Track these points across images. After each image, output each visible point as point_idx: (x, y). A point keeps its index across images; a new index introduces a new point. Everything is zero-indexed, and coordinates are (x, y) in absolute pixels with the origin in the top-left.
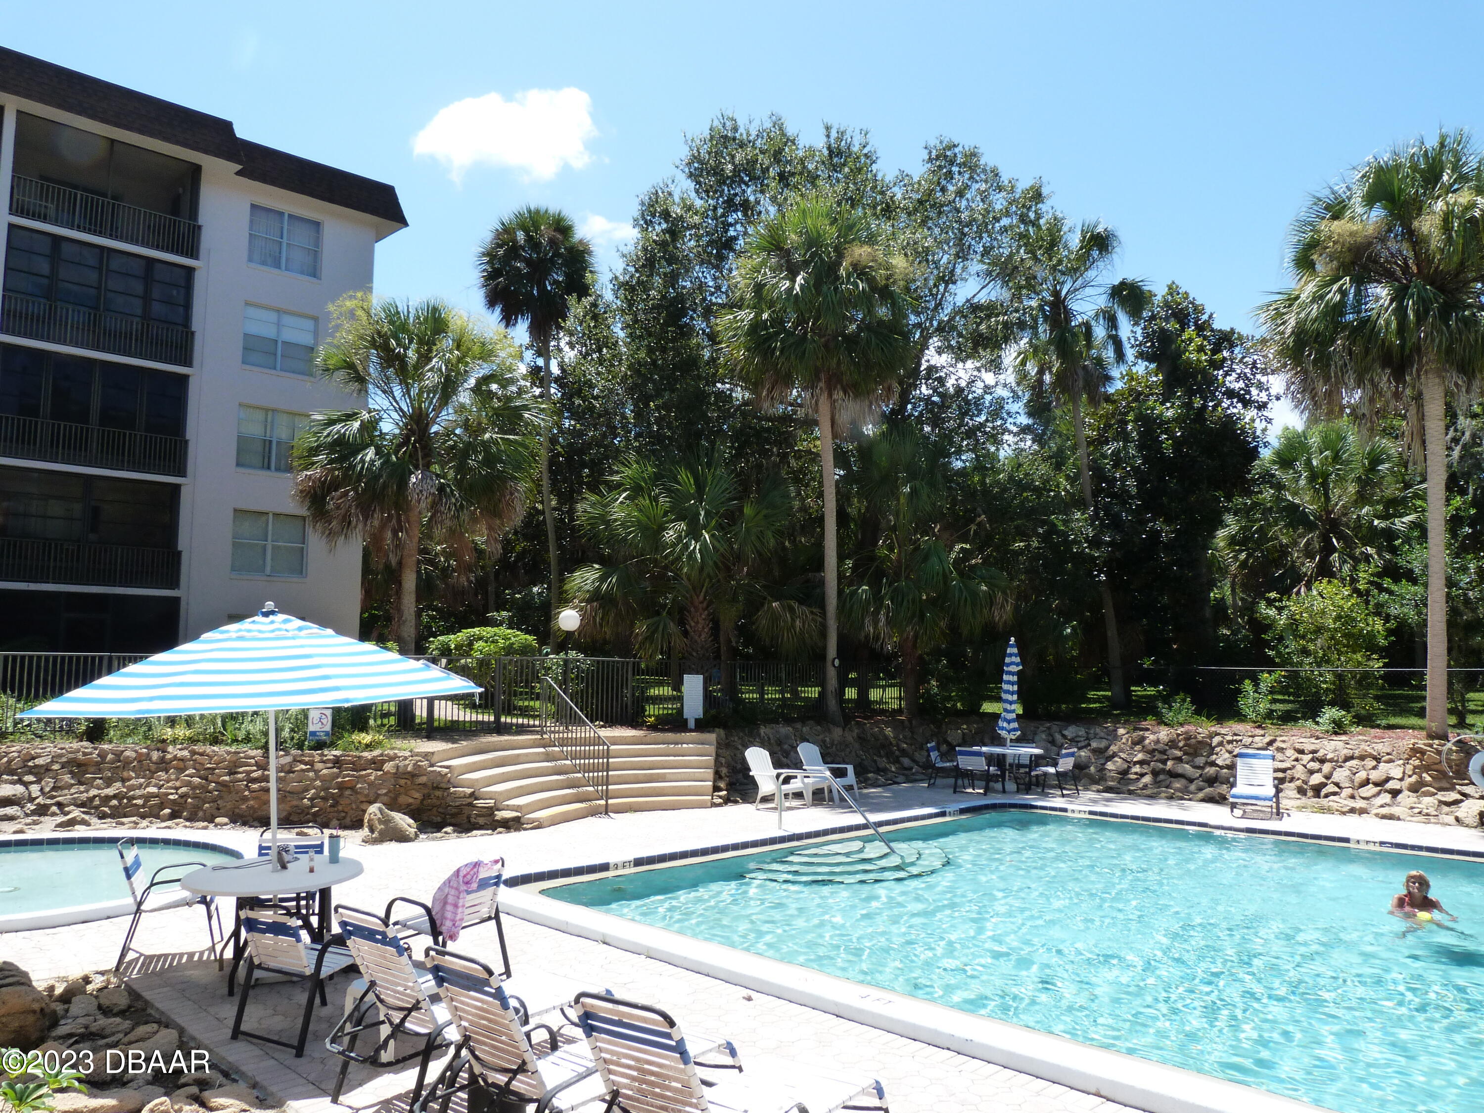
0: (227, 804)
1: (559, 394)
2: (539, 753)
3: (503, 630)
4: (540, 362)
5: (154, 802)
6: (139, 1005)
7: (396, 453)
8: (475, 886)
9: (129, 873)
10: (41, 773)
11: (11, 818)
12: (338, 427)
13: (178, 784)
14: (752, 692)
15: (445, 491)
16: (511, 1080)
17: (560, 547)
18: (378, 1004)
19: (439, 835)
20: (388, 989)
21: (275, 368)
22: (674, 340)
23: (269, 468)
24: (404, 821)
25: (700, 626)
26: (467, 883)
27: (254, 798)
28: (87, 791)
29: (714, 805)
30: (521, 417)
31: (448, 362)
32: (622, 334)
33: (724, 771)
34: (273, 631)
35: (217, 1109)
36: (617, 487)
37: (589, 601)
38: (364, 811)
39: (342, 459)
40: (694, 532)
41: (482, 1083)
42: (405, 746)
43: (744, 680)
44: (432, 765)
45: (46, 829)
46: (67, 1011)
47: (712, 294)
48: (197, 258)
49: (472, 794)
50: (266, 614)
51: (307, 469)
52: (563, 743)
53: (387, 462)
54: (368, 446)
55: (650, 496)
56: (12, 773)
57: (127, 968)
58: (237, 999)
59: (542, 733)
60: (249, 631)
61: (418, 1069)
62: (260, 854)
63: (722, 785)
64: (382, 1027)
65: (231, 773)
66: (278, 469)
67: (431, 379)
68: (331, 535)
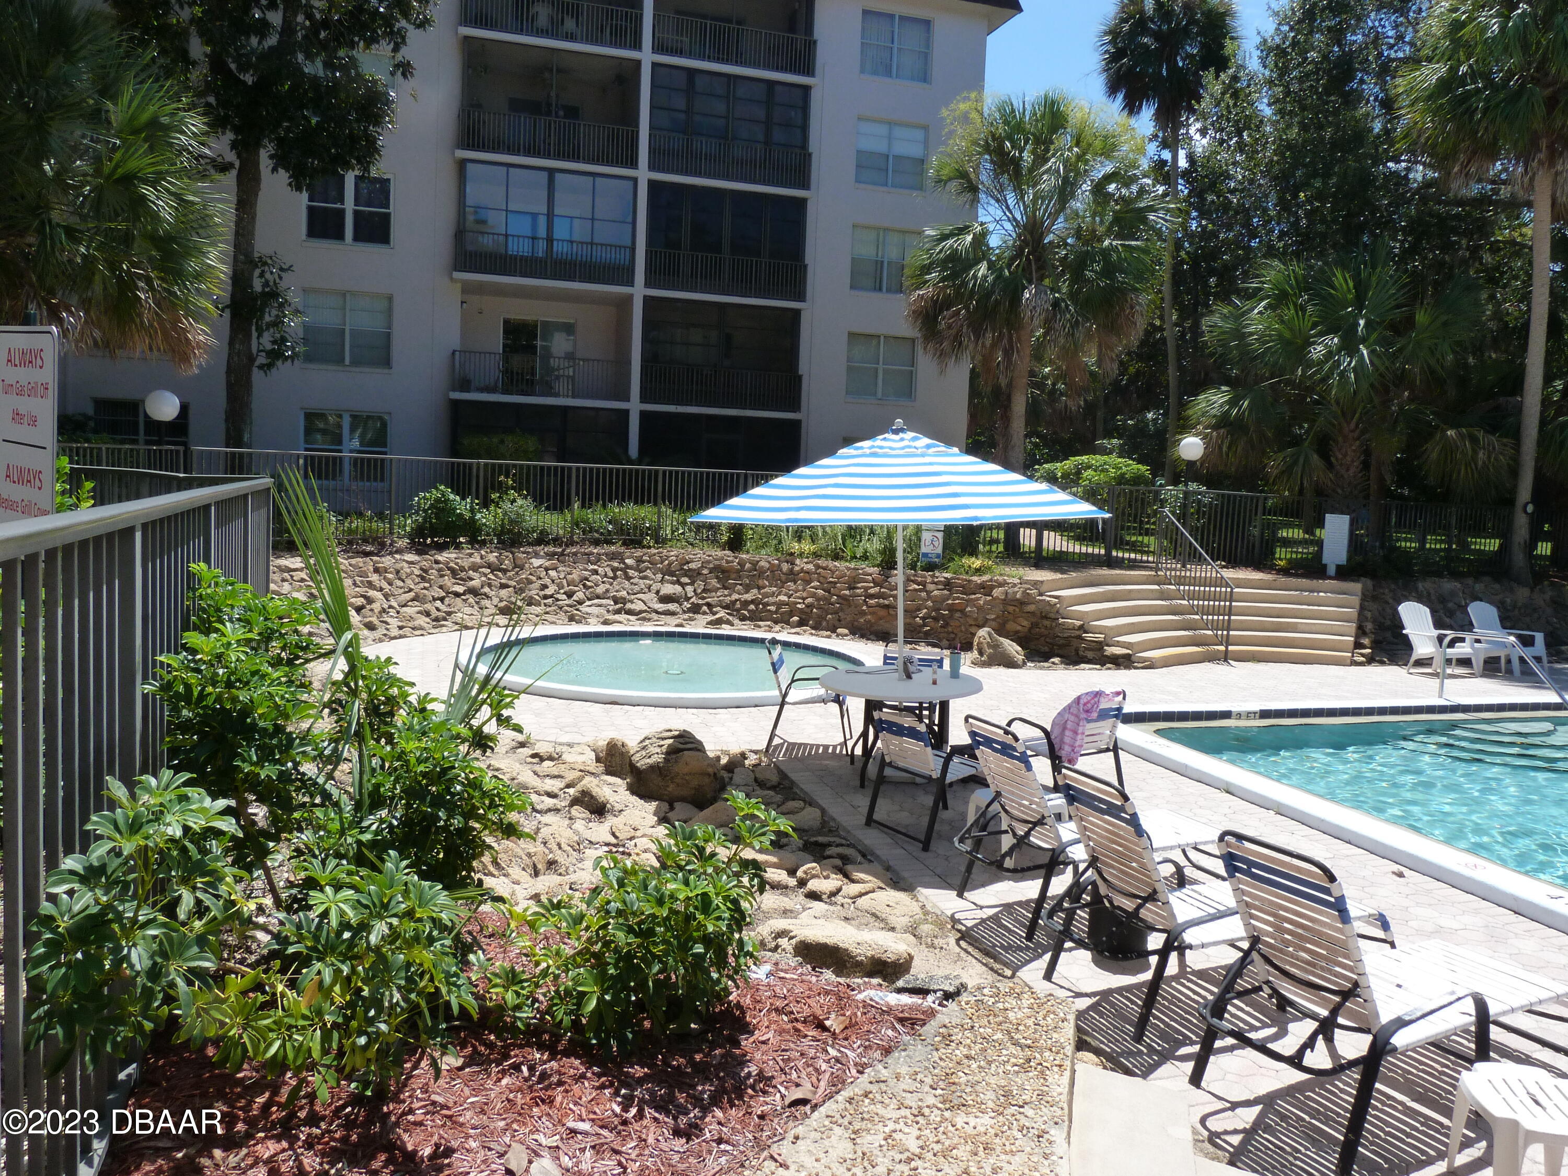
0: (847, 617)
1: (1186, 191)
2: (1152, 590)
3: (1114, 459)
4: (1167, 155)
5: (785, 609)
6: (786, 783)
7: (1009, 266)
8: (1095, 715)
9: (775, 668)
10: (694, 575)
11: (673, 614)
12: (951, 241)
13: (805, 595)
14: (1411, 540)
15: (1059, 305)
16: (1139, 907)
17: (1180, 368)
18: (1003, 814)
19: (1046, 664)
20: (1013, 801)
21: (886, 185)
22: (1336, 112)
23: (880, 289)
24: (1013, 648)
25: (1349, 459)
26: (1087, 711)
27: (871, 613)
28: (730, 595)
29: (1354, 663)
30: (1145, 220)
31: (1066, 162)
32: (1268, 111)
33: (1369, 626)
34: (903, 448)
35: (858, 882)
36: (1253, 295)
37: (1215, 427)
38: (974, 635)
39: (954, 275)
40: (1349, 345)
41: (1107, 905)
42: (1014, 573)
43: (1400, 526)
44: (1041, 594)
45: (699, 626)
46: (731, 779)
47: (1391, 47)
48: (813, 75)
49: (1081, 627)
50: (896, 432)
51: (920, 289)
52: (1180, 581)
53: (999, 277)
54: (978, 261)
55: (1295, 305)
56: (672, 574)
57: (774, 751)
58: (869, 792)
59: (1157, 569)
60: (881, 447)
61: (1041, 881)
62: (885, 663)
63: (1366, 641)
64: (1004, 836)
65: (851, 588)
66: (889, 290)
67: (1047, 183)
68: (942, 356)
